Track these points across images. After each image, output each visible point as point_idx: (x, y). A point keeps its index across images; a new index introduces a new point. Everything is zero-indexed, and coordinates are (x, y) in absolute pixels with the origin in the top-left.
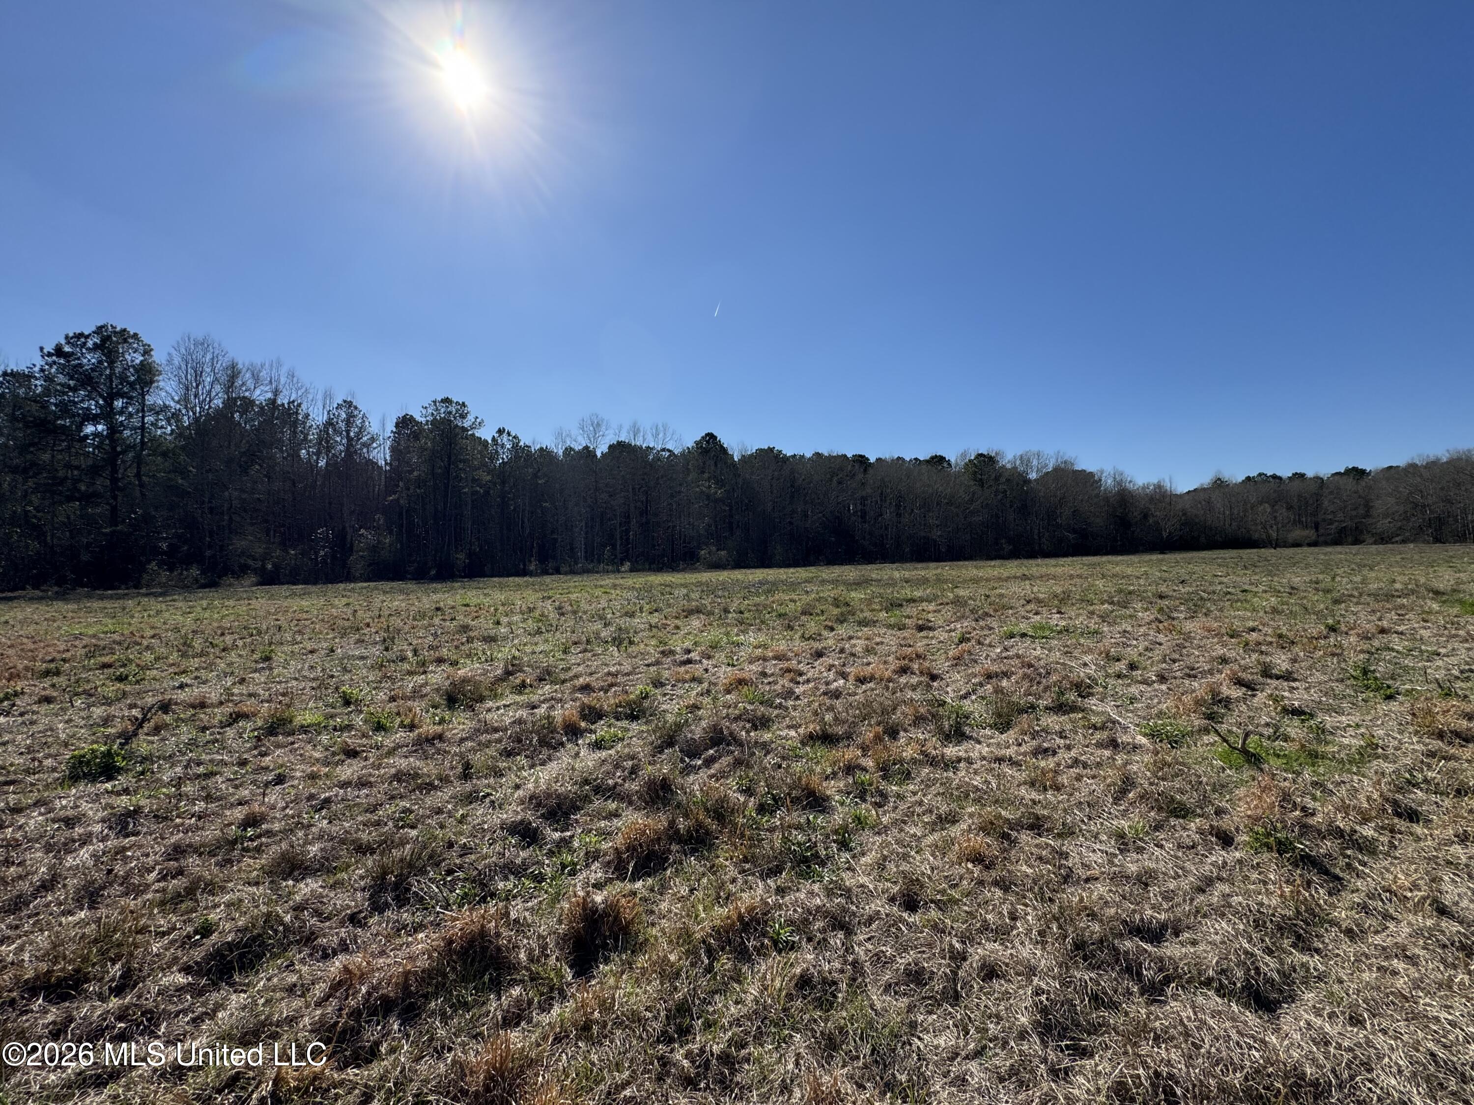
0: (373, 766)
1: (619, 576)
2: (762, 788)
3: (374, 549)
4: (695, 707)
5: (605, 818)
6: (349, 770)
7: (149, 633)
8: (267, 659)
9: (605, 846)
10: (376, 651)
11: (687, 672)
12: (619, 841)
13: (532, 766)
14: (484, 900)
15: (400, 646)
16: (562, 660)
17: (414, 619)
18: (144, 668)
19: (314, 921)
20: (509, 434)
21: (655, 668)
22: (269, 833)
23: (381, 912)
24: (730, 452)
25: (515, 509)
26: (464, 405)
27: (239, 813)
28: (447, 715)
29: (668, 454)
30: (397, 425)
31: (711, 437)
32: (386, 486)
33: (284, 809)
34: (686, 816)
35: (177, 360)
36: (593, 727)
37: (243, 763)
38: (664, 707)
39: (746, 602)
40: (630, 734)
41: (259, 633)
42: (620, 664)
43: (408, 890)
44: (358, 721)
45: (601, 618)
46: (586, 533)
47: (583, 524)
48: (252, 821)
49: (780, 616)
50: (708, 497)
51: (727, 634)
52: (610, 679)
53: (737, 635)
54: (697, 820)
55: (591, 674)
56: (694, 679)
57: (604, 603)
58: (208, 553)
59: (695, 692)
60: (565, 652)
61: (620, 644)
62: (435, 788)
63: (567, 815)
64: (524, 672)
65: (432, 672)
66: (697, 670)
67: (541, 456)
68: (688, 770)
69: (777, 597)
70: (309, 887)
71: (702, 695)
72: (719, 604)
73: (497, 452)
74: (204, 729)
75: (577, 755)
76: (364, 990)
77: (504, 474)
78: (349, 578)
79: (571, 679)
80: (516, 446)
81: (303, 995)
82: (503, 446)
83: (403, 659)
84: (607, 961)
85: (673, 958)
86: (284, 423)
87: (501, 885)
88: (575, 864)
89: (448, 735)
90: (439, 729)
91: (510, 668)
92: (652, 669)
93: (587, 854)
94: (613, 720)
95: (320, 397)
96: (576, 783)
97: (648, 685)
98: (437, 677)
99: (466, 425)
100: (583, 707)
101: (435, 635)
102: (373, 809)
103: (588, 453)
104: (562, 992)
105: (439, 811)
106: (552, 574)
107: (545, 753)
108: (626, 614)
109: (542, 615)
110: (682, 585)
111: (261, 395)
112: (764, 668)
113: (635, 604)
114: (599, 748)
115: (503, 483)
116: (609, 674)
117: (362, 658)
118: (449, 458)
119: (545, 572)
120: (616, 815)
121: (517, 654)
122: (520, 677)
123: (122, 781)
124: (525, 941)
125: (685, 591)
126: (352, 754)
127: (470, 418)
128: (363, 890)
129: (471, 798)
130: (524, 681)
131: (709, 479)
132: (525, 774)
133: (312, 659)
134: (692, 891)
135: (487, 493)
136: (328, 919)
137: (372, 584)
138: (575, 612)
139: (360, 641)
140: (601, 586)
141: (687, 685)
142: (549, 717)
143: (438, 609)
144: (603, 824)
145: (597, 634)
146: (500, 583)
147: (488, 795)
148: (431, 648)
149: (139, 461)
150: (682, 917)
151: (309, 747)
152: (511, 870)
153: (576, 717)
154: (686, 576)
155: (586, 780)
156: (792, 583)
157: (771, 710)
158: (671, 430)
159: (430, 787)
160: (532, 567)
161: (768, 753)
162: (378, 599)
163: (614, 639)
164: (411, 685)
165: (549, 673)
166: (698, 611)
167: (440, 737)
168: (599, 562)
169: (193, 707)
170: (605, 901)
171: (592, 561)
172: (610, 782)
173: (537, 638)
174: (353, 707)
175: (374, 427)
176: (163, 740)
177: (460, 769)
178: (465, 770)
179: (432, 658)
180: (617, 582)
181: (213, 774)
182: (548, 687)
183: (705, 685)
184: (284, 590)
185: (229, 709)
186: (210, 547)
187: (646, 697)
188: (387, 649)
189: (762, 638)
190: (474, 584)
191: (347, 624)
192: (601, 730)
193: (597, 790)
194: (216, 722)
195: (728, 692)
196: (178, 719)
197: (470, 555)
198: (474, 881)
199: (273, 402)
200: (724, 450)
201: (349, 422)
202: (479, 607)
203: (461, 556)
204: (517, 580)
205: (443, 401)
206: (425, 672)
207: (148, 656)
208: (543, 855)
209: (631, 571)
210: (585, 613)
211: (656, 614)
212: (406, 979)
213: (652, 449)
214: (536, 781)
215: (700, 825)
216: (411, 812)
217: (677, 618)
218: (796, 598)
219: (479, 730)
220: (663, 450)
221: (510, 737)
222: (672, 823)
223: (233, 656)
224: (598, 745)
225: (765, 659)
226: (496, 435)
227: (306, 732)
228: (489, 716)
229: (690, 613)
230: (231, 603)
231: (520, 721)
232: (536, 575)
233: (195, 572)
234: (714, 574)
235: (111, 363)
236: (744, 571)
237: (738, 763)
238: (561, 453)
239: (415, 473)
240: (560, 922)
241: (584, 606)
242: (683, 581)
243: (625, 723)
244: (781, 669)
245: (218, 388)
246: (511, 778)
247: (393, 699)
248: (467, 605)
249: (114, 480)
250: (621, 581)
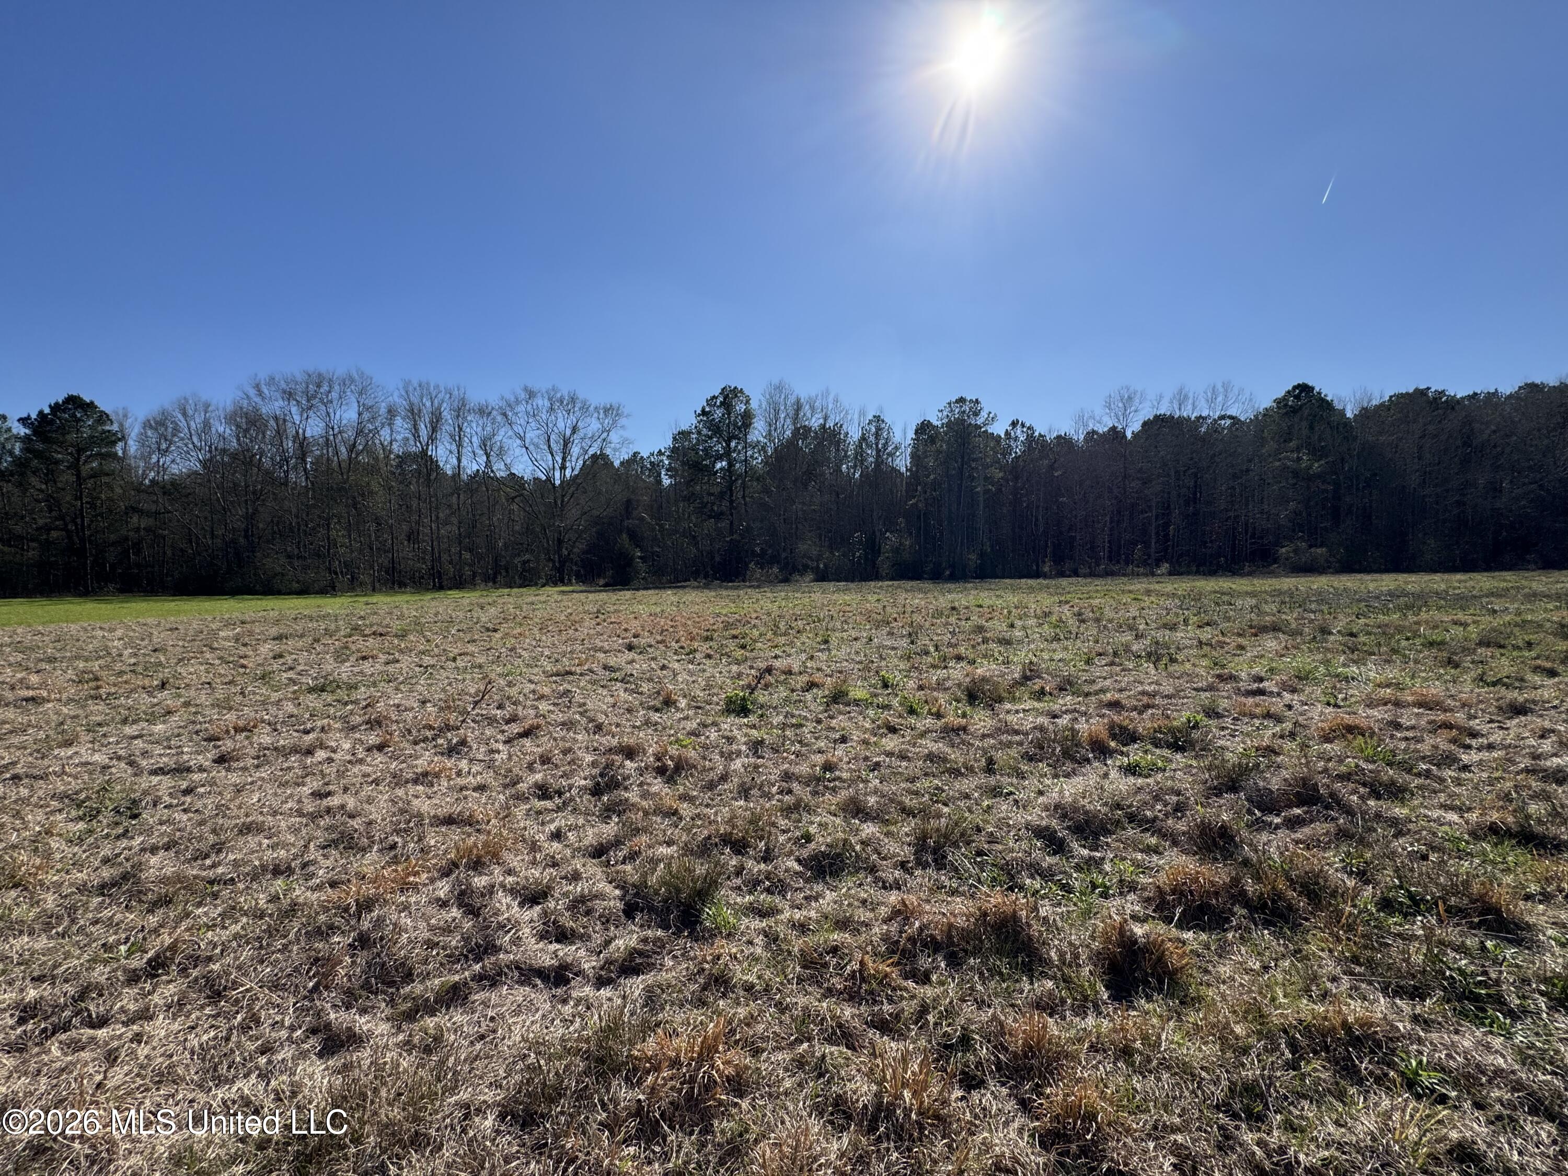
0: (909, 743)
1: (1155, 579)
2: (1388, 877)
3: (896, 550)
4: (1270, 751)
5: (1142, 851)
6: (891, 743)
7: (754, 615)
8: (826, 642)
9: (1144, 880)
10: (904, 643)
11: (1257, 705)
12: (1163, 879)
13: (1056, 776)
14: (1011, 889)
15: (923, 641)
16: (1084, 670)
17: (933, 617)
18: (755, 641)
19: (875, 857)
20: (1023, 425)
21: (1208, 694)
22: (839, 779)
23: (924, 868)
24: (1338, 406)
25: (1027, 506)
26: (977, 401)
27: (819, 759)
28: (968, 709)
29: (1228, 422)
30: (916, 432)
31: (1304, 389)
32: (907, 491)
33: (849, 763)
34: (1258, 878)
35: (764, 404)
36: (1125, 749)
37: (819, 722)
38: (1221, 743)
39: (1362, 621)
40: (1174, 766)
41: (819, 621)
42: (1157, 683)
43: (945, 857)
44: (895, 702)
45: (1131, 628)
46: (1111, 529)
47: (1108, 518)
48: (828, 767)
49: (1432, 644)
50: (1296, 474)
51: (1326, 662)
52: (1145, 699)
53: (1344, 665)
54: (1273, 888)
55: (1121, 690)
56: (1268, 715)
57: (1134, 612)
58: (784, 555)
59: (1270, 732)
60: (1088, 662)
61: (1158, 659)
62: (962, 775)
63: (1096, 836)
64: (1042, 678)
65: (952, 668)
66: (1276, 705)
67: (1059, 444)
68: (1258, 826)
69: (1424, 616)
70: (869, 829)
71: (1282, 737)
72: (1311, 621)
73: (1010, 446)
74: (793, 691)
75: (1106, 775)
76: (917, 924)
77: (1015, 470)
78: (877, 577)
79: (1097, 693)
80: (1030, 438)
81: (873, 910)
82: (1016, 439)
83: (927, 653)
84: (1149, 999)
85: (1238, 1029)
86: (831, 444)
87: (1028, 881)
88: (1108, 888)
89: (972, 729)
90: (963, 721)
91: (1028, 674)
92: (1204, 695)
93: (1121, 881)
94: (1149, 747)
95: (856, 416)
96: (1106, 804)
97: (1198, 713)
98: (957, 673)
99: (980, 421)
100: (1112, 726)
101: (953, 633)
102: (912, 780)
103: (1115, 434)
104: (1096, 1006)
105: (967, 796)
106: (1069, 576)
107: (1068, 766)
108: (1165, 626)
109: (1061, 620)
110: (1247, 593)
111: (815, 422)
112: (1396, 715)
113: (1177, 615)
114: (1134, 774)
115: (1016, 478)
116: (1144, 693)
117: (894, 649)
118: (963, 458)
119: (1062, 574)
120: (1156, 851)
121: (1035, 660)
122: (1037, 685)
123: (752, 719)
124: (1056, 942)
125: (1254, 602)
126: (893, 730)
127: (984, 414)
128: (909, 845)
129: (995, 792)
130: (1043, 688)
131: (1298, 449)
132: (1048, 782)
133: (857, 645)
134: (1266, 968)
135: (999, 490)
136: (884, 859)
137: (896, 583)
138: (1098, 620)
139: (890, 634)
140: (1130, 592)
141: (1257, 722)
142: (1072, 729)
143: (953, 608)
144: (1139, 856)
145: (1127, 649)
146: (1012, 585)
147: (1011, 793)
148: (950, 645)
149: (744, 484)
150: (1251, 991)
151: (861, 718)
152: (1036, 870)
153: (1104, 735)
154: (1255, 581)
155: (1118, 805)
156: (1460, 597)
157: (1408, 777)
158: (1236, 391)
159: (956, 773)
160: (1046, 569)
161: (1399, 834)
162: (902, 597)
163: (1149, 655)
164: (935, 678)
165: (1070, 683)
166: (1275, 628)
167: (964, 729)
168: (1127, 564)
169: (784, 673)
170: (1146, 935)
171: (1118, 562)
172: (1148, 813)
173: (1055, 645)
174: (890, 691)
175: (897, 437)
176: (771, 694)
177: (983, 762)
178: (988, 765)
179: (952, 655)
180: (1152, 587)
181: (801, 726)
182: (1069, 698)
183: (1288, 726)
184: (831, 586)
185: (805, 678)
186: (784, 550)
187: (1196, 726)
188: (912, 643)
189: (1391, 673)
190: (986, 585)
191: (879, 617)
192: (1135, 754)
193: (1132, 818)
194: (798, 687)
195: (1327, 739)
196: (777, 681)
197: (982, 555)
198: (1002, 869)
199: (823, 426)
200: (1325, 405)
201: (877, 435)
202: (992, 608)
203: (973, 557)
204: (1030, 582)
205: (957, 401)
206: (946, 667)
207: (756, 633)
208: (1071, 868)
209: (1171, 574)
210: (1110, 621)
211: (1208, 629)
212: (950, 930)
213: (1204, 418)
214: (1061, 792)
215: (1278, 896)
216: (943, 791)
217: (1239, 635)
218: (1469, 619)
219: (1000, 729)
220: (1222, 417)
221: (1032, 742)
222: (1236, 881)
223: (803, 638)
224: (1131, 770)
225: (1397, 704)
226: (1009, 428)
227: (857, 705)
228: (1010, 718)
229: (1260, 630)
230: (798, 595)
231: (1041, 728)
232: (1050, 577)
233: (776, 570)
234: (1303, 580)
235: (729, 414)
236: (1359, 576)
237: (1343, 835)
238: (1082, 437)
239: (932, 477)
240: (1093, 938)
241: (1108, 613)
242: (1249, 589)
243: (1166, 752)
244: (1429, 722)
245: (788, 421)
246: (1032, 783)
247: (921, 688)
248: (980, 606)
249: (731, 502)
250: (1157, 587)
